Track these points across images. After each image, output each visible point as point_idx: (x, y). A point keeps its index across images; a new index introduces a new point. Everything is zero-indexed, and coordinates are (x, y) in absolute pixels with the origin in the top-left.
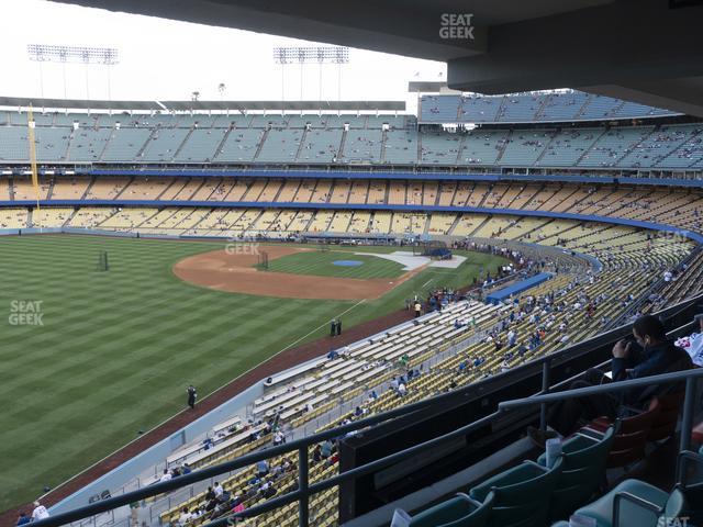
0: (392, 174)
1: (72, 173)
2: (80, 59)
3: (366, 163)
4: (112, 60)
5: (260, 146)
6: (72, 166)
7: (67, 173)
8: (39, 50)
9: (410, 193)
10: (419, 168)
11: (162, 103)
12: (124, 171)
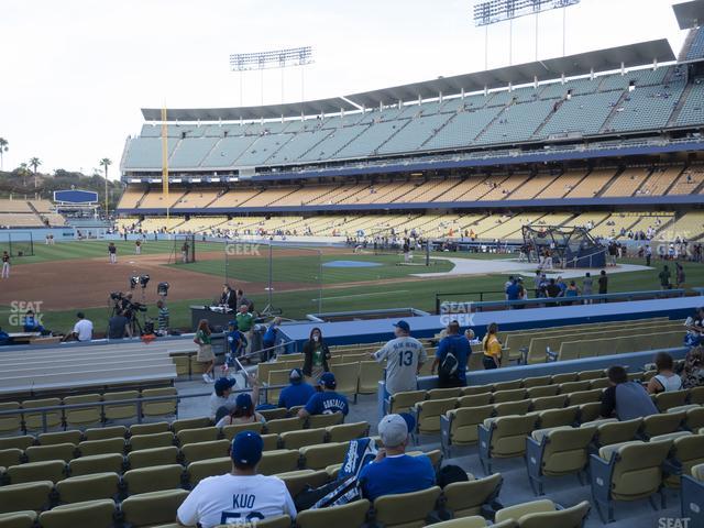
0: (620, 148)
1: (236, 179)
2: (277, 63)
3: (576, 136)
4: (307, 60)
5: (436, 131)
6: (236, 172)
7: (232, 180)
8: (240, 60)
9: (654, 178)
10: (677, 134)
11: (346, 97)
12: (286, 174)
